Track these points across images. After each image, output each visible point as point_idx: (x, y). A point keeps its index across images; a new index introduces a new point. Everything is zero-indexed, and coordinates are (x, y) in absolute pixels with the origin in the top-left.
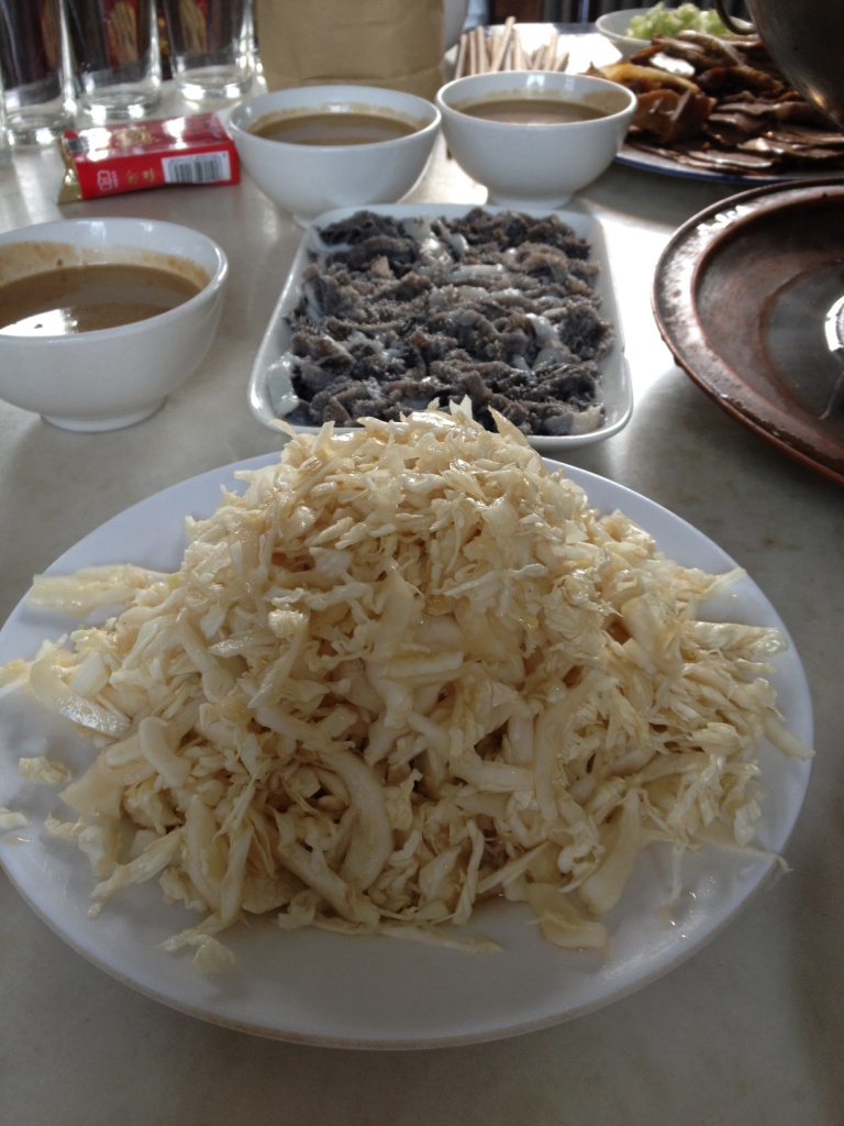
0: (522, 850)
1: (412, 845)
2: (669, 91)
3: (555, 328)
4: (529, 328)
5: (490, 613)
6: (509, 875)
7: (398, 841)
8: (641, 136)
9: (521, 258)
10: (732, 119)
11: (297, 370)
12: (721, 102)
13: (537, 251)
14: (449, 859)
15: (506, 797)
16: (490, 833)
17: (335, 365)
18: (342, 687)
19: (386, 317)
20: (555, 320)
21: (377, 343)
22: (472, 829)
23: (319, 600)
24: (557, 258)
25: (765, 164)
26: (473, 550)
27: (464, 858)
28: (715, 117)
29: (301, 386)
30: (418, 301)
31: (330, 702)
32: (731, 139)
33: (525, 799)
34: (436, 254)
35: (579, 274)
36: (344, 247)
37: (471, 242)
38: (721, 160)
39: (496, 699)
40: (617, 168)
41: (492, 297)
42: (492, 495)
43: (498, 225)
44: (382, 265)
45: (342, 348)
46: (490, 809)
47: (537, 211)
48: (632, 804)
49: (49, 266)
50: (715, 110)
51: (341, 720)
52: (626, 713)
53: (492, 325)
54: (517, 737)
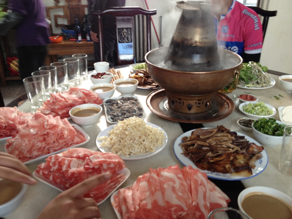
0: (147, 148)
1: (139, 148)
2: (141, 78)
3: (137, 109)
4: (134, 109)
5: (142, 130)
6: (147, 150)
7: (138, 148)
8: (139, 85)
9: (130, 102)
10: (150, 81)
11: (111, 117)
12: (148, 79)
13: (132, 101)
14: (142, 149)
15: (145, 144)
16: (145, 147)
17: (115, 116)
18: (132, 138)
19: (118, 110)
20: (136, 108)
21: (118, 113)
22: (143, 147)
23: (129, 132)
24: (134, 101)
25: (155, 87)
26: (140, 126)
27: (143, 149)
28: (148, 81)
29: (112, 119)
30: (121, 108)
31: (131, 139)
32: (150, 84)
33: (147, 144)
34: (120, 103)
35: (137, 103)
36: (109, 104)
37: (124, 101)
38: (150, 87)
39: (144, 137)
40: (138, 89)
41: (129, 107)
42: (140, 122)
43: (126, 99)
44: (115, 105)
45: (115, 114)
46: (145, 145)
47: (130, 96)
48: (155, 143)
49: (78, 110)
50: (147, 80)
51: (132, 141)
52: (153, 137)
53: (130, 110)
54: (146, 140)
